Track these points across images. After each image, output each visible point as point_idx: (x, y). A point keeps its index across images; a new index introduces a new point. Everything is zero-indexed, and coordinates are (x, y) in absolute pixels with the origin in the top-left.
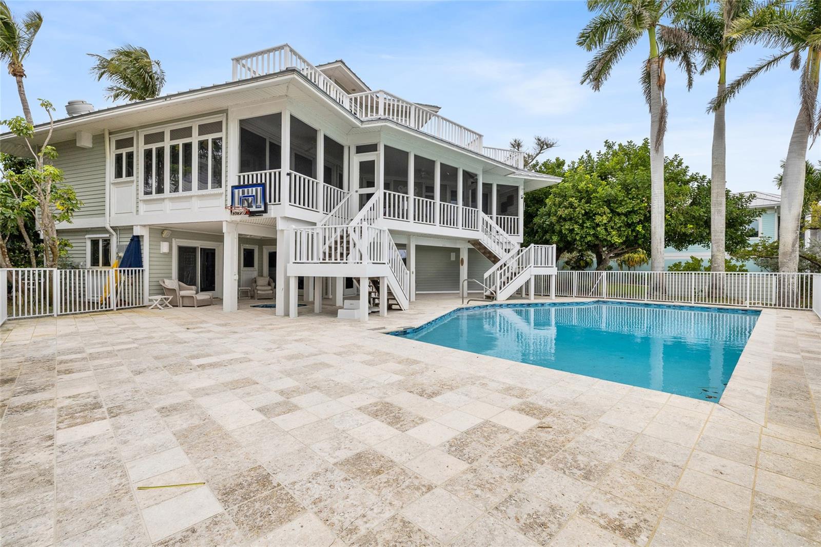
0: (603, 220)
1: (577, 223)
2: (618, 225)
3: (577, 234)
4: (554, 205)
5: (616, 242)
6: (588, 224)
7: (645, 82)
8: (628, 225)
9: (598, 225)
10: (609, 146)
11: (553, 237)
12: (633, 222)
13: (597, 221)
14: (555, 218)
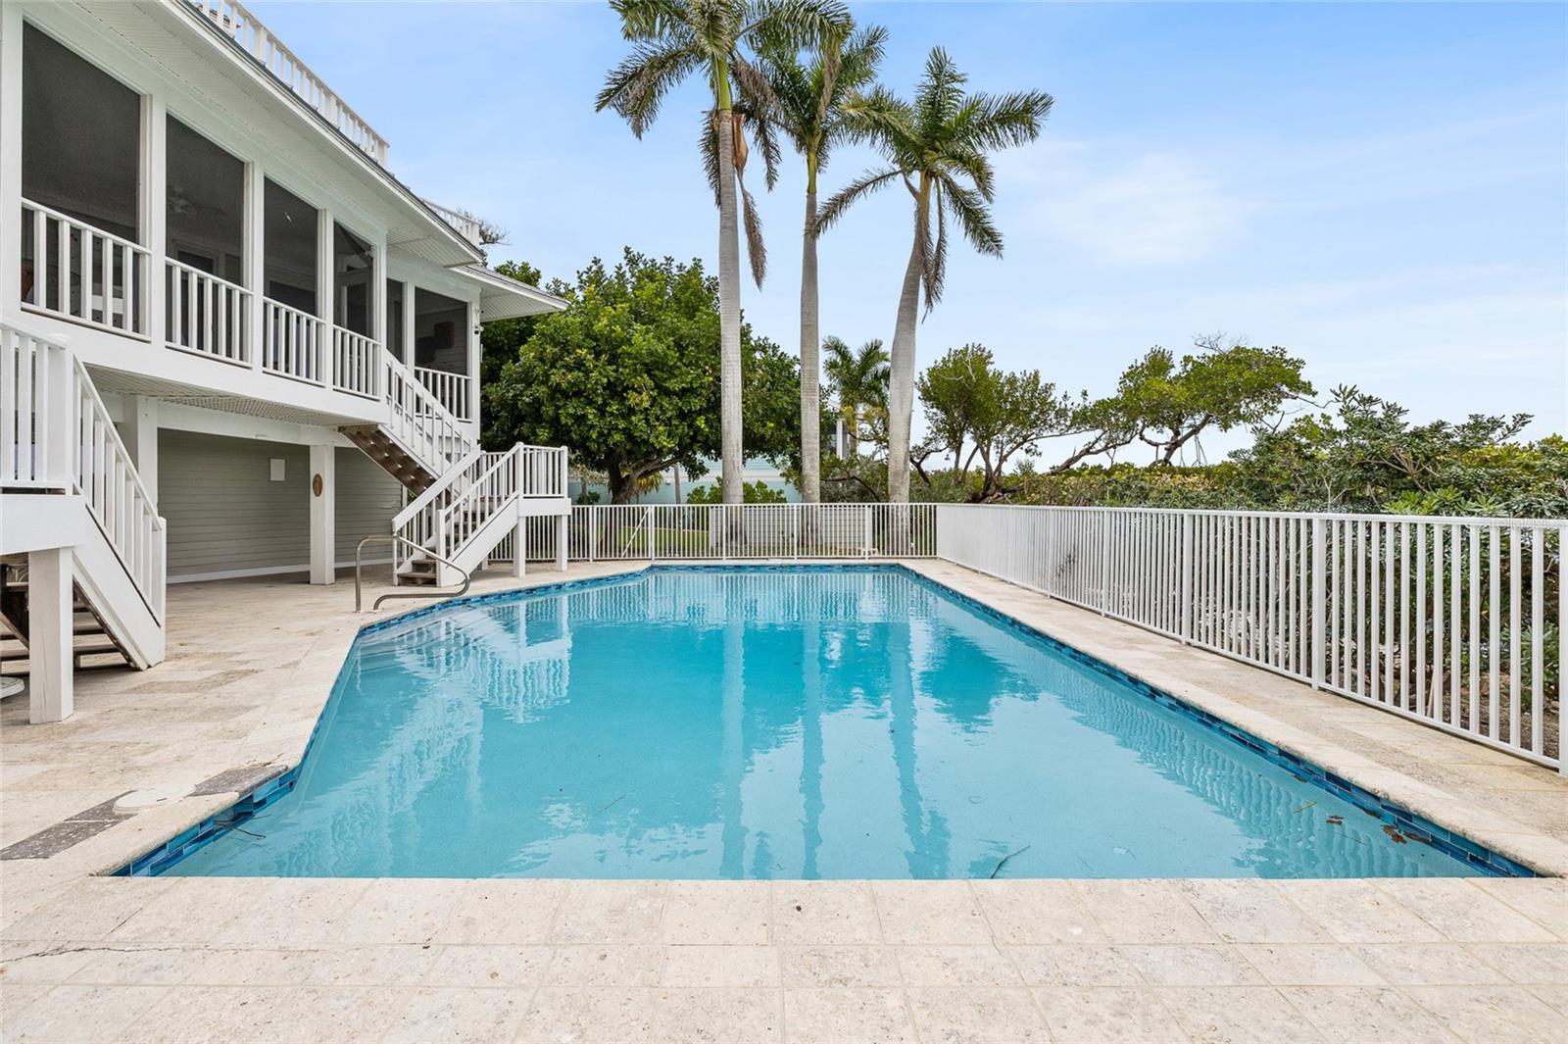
0: (642, 401)
1: (591, 403)
2: (669, 414)
3: (592, 427)
4: (542, 360)
5: (664, 447)
6: (614, 407)
7: (707, 148)
8: (682, 416)
9: (631, 411)
10: (632, 261)
11: (539, 431)
12: (690, 411)
13: (631, 402)
14: (543, 389)
